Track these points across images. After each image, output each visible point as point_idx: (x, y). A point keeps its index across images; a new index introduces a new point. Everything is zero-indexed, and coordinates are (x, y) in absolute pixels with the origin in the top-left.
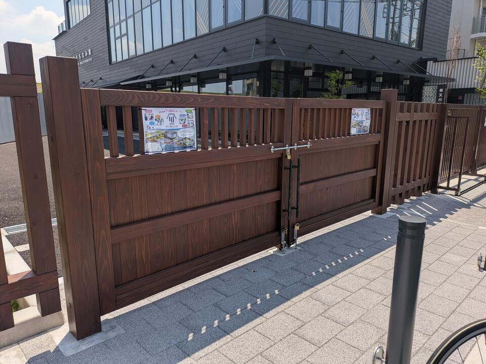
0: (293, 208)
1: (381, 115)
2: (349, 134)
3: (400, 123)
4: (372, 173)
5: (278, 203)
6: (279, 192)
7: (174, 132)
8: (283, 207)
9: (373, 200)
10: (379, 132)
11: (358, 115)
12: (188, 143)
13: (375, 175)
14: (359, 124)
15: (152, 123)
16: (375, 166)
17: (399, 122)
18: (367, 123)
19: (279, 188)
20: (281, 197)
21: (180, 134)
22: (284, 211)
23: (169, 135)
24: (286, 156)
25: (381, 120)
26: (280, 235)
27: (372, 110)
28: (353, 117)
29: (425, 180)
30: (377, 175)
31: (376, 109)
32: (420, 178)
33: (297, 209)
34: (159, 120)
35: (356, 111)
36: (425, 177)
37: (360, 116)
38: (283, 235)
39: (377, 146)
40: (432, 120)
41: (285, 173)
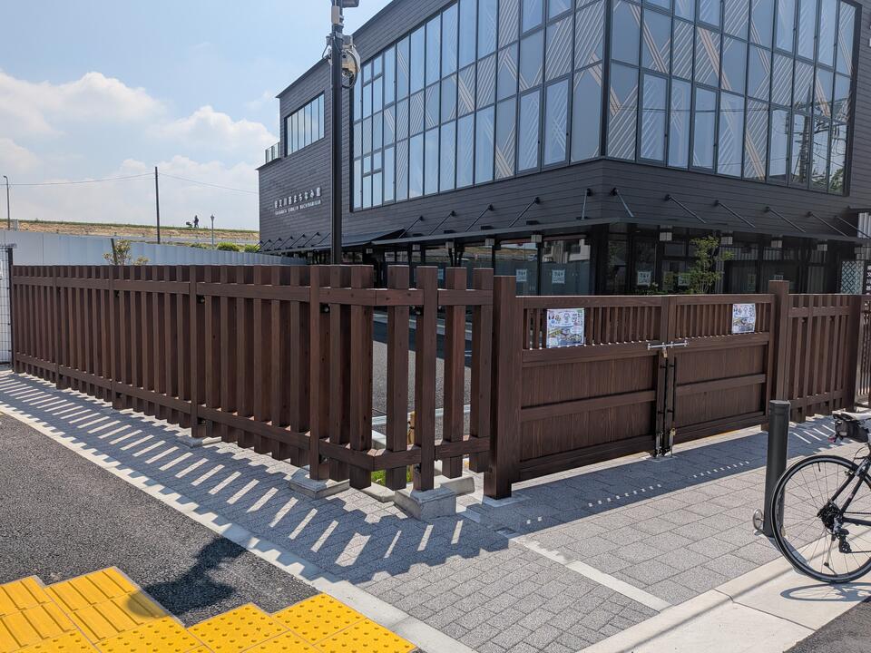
0: (668, 411)
1: (769, 310)
2: (730, 332)
3: (795, 320)
4: (761, 379)
5: (653, 404)
6: (654, 392)
7: (567, 329)
8: (659, 409)
9: (762, 413)
10: (767, 330)
11: (740, 312)
12: (577, 338)
13: (763, 381)
14: (742, 321)
15: (553, 322)
16: (764, 371)
17: (794, 318)
18: (752, 321)
19: (653, 387)
20: (656, 398)
21: (572, 331)
22: (659, 412)
23: (564, 332)
24: (663, 355)
25: (770, 317)
26: (654, 439)
27: (757, 305)
28: (734, 313)
29: (837, 394)
30: (766, 383)
31: (763, 304)
32: (828, 390)
33: (673, 412)
34: (558, 319)
35: (737, 306)
36: (835, 389)
37: (743, 312)
38: (658, 439)
39: (765, 347)
40: (840, 317)
41: (661, 372)
